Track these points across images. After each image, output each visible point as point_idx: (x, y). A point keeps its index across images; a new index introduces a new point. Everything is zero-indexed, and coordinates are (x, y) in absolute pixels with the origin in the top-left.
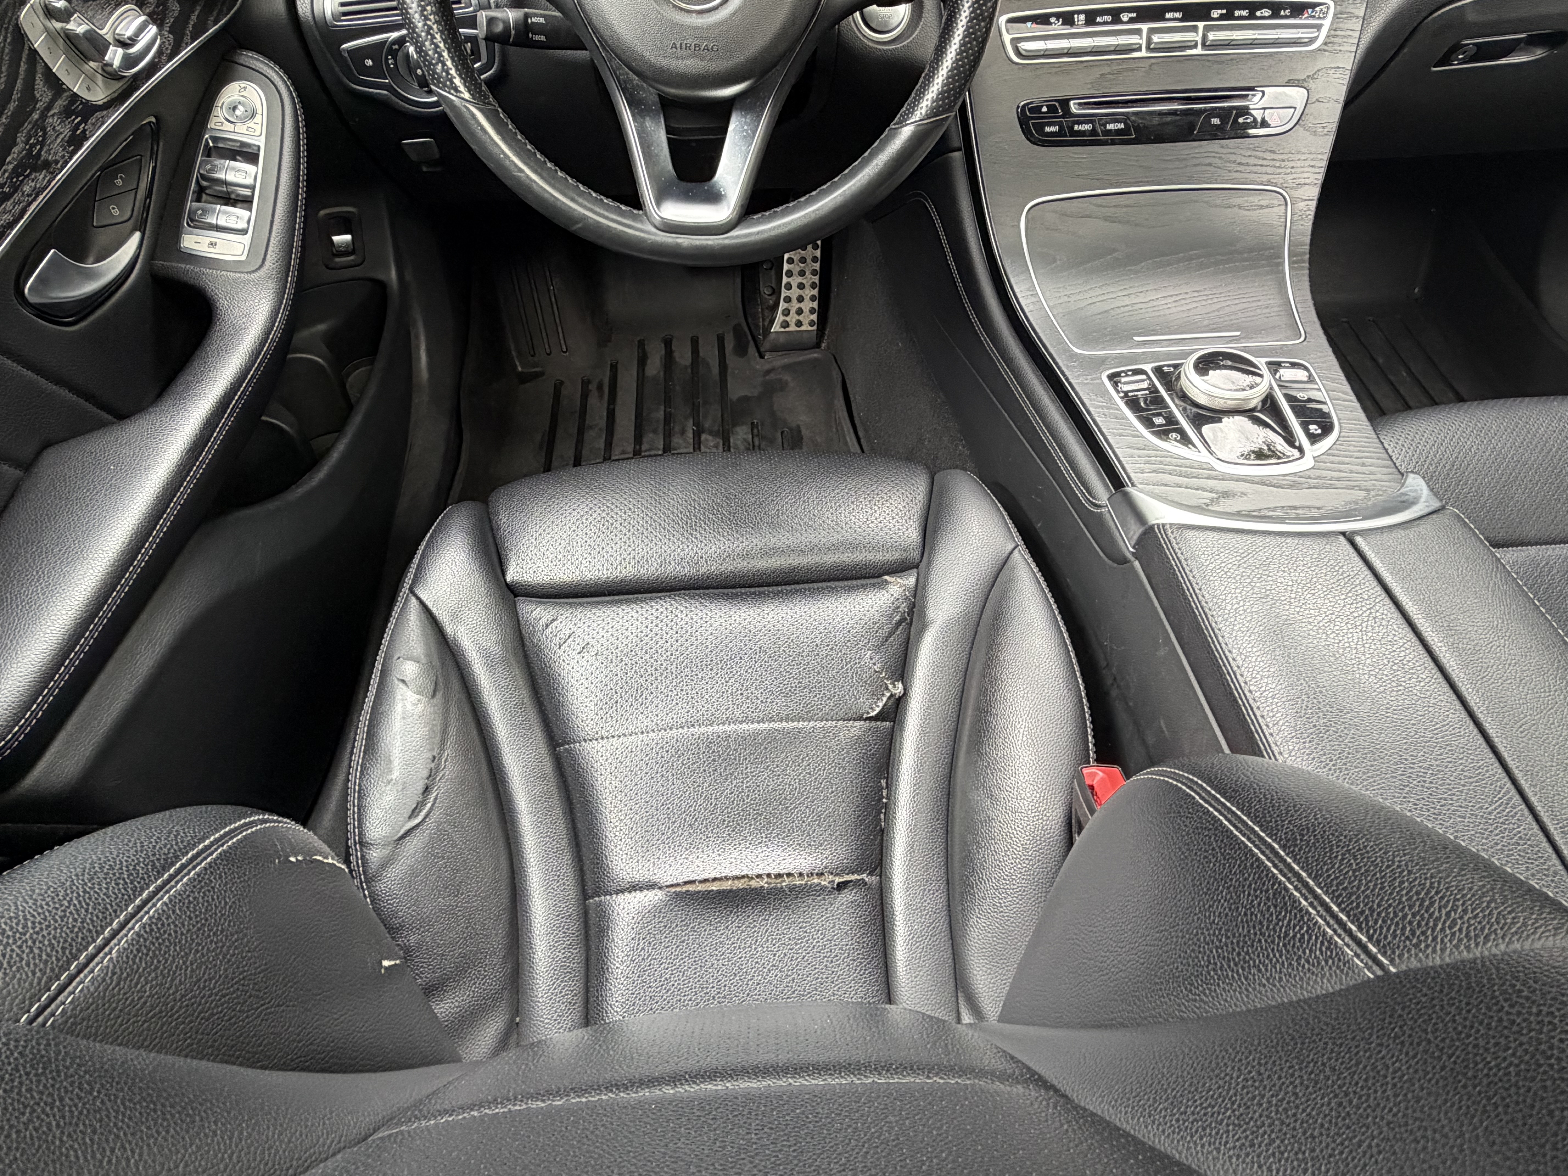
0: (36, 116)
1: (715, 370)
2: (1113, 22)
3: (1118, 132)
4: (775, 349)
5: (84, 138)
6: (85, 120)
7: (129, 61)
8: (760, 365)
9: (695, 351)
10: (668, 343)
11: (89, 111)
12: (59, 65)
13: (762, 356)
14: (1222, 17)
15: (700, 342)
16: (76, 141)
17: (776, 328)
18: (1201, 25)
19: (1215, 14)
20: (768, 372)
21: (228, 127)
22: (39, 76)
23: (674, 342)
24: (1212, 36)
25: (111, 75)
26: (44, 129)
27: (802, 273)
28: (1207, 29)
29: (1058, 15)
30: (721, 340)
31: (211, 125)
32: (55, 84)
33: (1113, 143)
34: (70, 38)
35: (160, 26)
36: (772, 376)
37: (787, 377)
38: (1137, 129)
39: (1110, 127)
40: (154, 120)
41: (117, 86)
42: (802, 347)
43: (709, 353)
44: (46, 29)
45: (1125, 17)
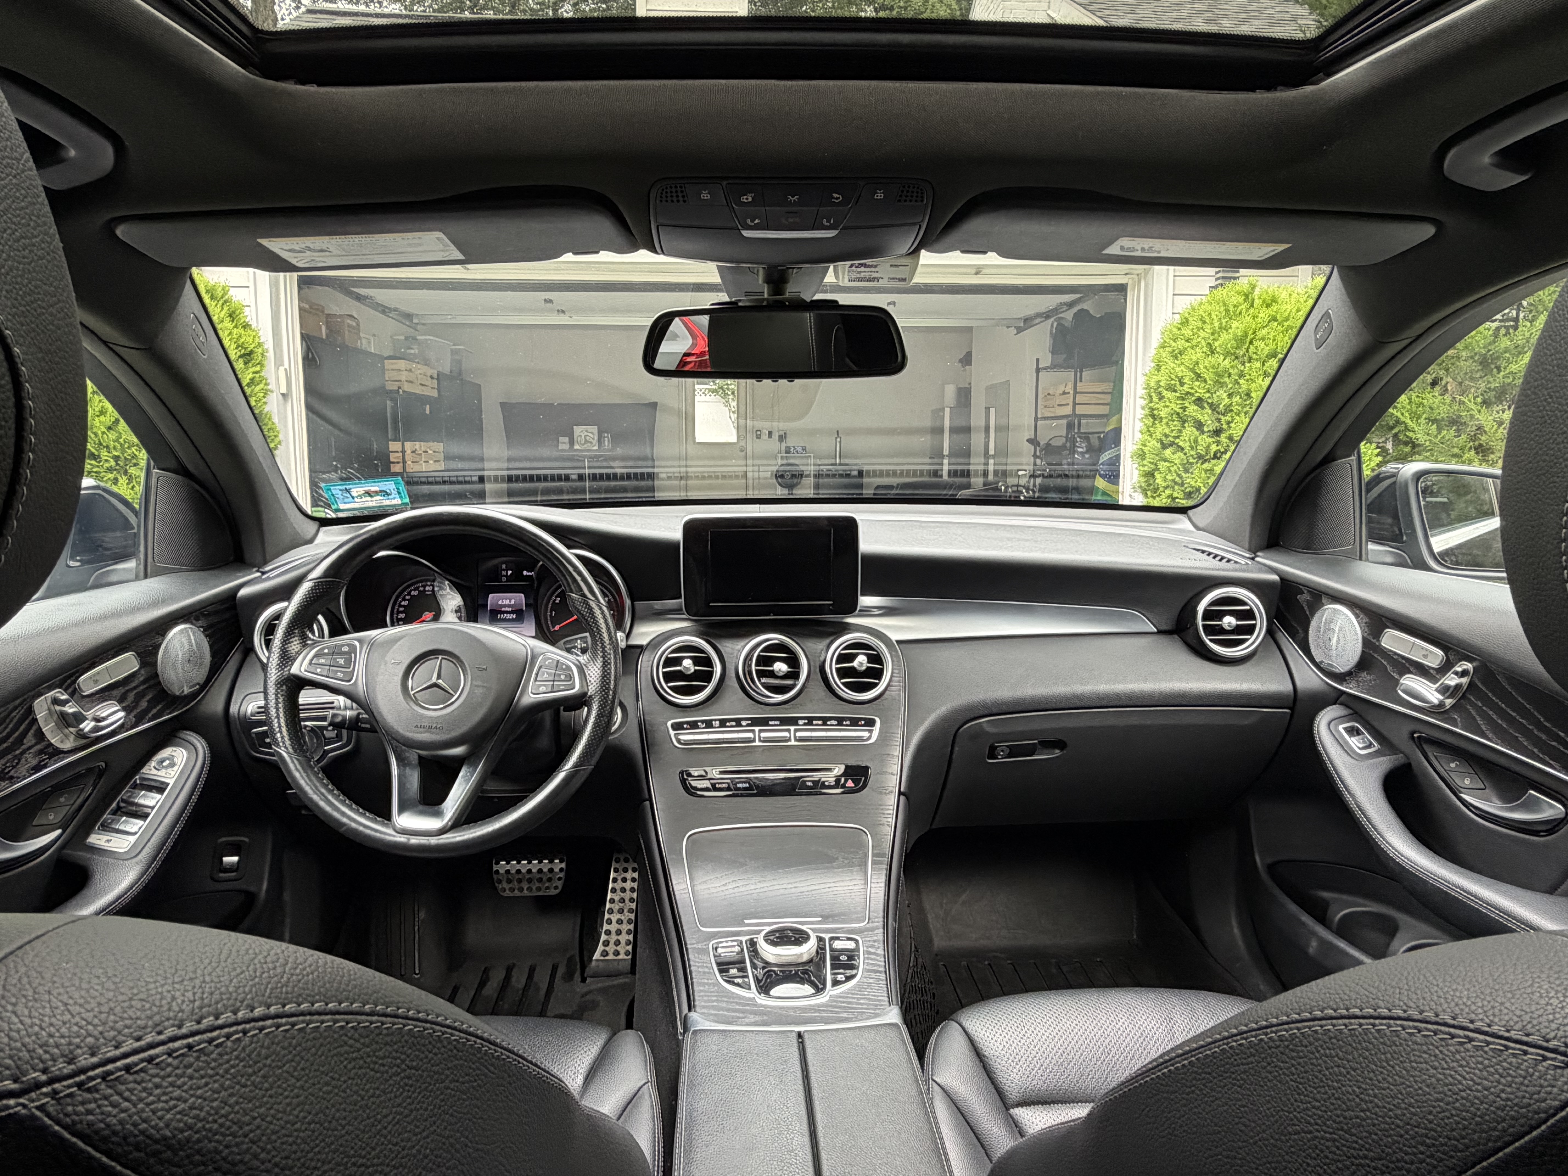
0: (17, 752)
1: (543, 992)
2: (736, 726)
3: (745, 789)
4: (595, 976)
5: (45, 766)
6: (50, 758)
7: (96, 729)
8: (581, 988)
9: (530, 977)
10: (509, 970)
11: (57, 753)
12: (48, 729)
13: (583, 980)
14: (805, 724)
15: (537, 970)
16: (37, 768)
17: (597, 956)
18: (792, 728)
19: (801, 722)
20: (586, 994)
21: (154, 772)
22: (32, 731)
23: (515, 970)
24: (799, 734)
25: (81, 735)
26: (19, 760)
27: (621, 911)
28: (796, 731)
29: (702, 722)
30: (555, 968)
31: (144, 770)
32: (40, 736)
33: (742, 796)
34: (63, 716)
35: (128, 714)
36: (588, 997)
37: (599, 998)
38: (757, 787)
39: (739, 785)
40: (103, 764)
41: (84, 741)
42: (618, 974)
43: (542, 979)
44: (49, 709)
45: (744, 723)
